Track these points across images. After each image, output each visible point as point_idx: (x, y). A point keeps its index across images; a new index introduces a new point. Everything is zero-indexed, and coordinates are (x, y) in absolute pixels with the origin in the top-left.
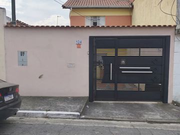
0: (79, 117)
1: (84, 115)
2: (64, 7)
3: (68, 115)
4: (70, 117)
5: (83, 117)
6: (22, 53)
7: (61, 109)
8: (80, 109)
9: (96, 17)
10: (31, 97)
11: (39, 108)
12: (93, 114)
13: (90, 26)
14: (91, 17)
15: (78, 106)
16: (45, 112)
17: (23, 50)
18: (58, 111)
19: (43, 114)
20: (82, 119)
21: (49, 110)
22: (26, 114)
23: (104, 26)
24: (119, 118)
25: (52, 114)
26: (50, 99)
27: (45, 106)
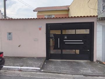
0: (40, 71)
1: (43, 69)
2: (34, 11)
3: (33, 69)
4: (35, 71)
5: (42, 71)
6: (10, 34)
7: (29, 65)
8: (41, 65)
9: (50, 15)
10: (14, 57)
11: (17, 64)
12: (48, 69)
13: (46, 18)
14: (48, 15)
15: (40, 63)
16: (20, 67)
17: (10, 32)
18: (28, 66)
19: (18, 68)
20: (42, 72)
21: (22, 66)
22: (9, 69)
23: (54, 18)
24: (64, 72)
25: (24, 69)
26: (24, 59)
27: (21, 63)
